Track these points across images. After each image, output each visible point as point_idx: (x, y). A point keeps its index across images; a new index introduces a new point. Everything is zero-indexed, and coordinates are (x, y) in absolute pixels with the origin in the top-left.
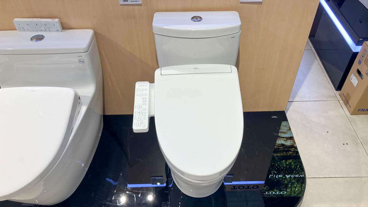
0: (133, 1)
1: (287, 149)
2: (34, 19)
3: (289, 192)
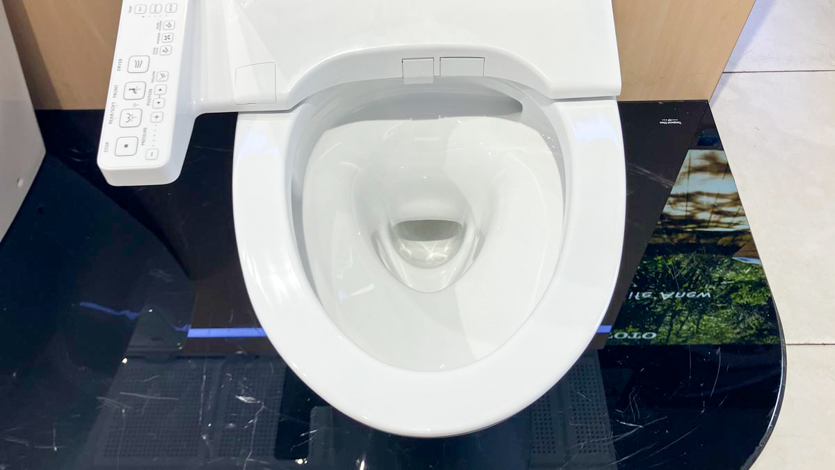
1: (672, 227)
3: (663, 334)
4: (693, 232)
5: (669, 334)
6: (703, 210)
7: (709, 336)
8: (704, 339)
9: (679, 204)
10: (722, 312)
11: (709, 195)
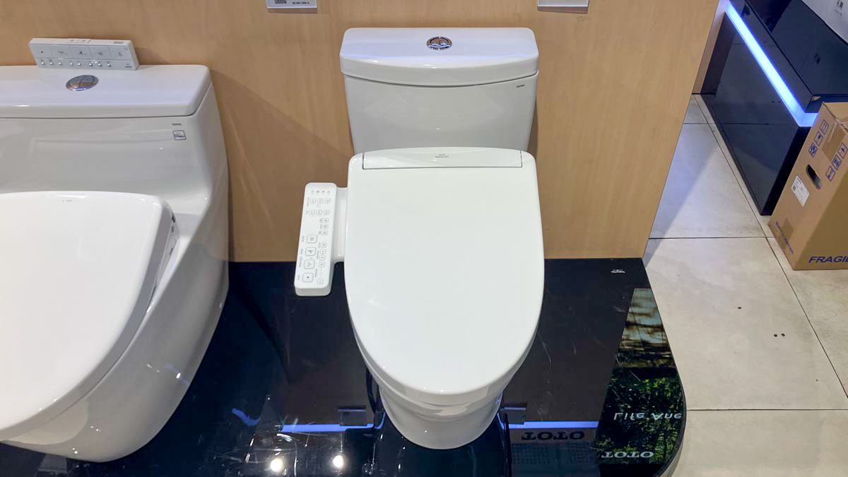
0: (298, 3)
2: (75, 40)
3: (659, 454)
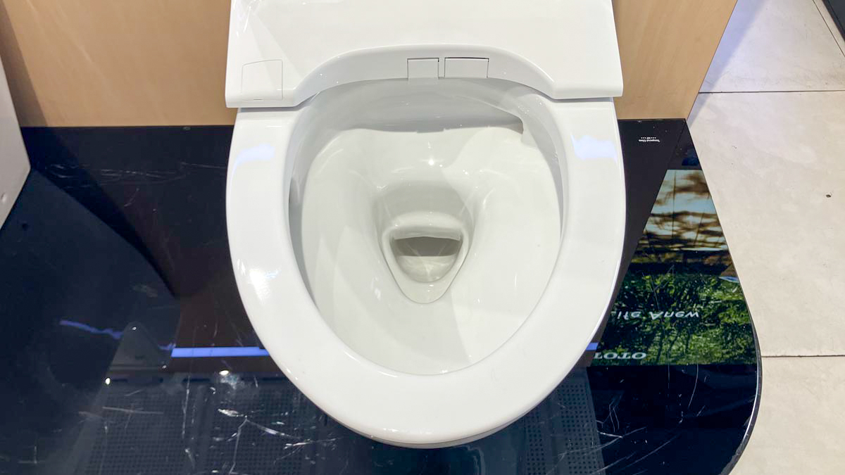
1: (659, 246)
4: (681, 251)
5: (659, 355)
6: (689, 230)
7: (698, 356)
8: (694, 359)
9: (665, 224)
10: (710, 331)
11: (694, 214)
